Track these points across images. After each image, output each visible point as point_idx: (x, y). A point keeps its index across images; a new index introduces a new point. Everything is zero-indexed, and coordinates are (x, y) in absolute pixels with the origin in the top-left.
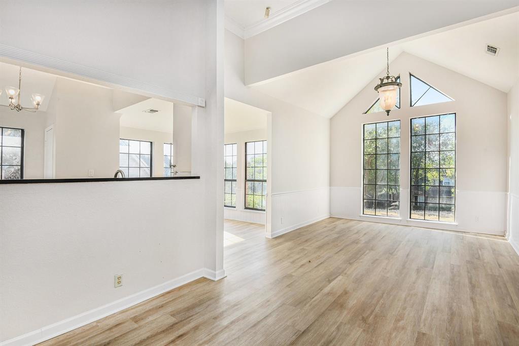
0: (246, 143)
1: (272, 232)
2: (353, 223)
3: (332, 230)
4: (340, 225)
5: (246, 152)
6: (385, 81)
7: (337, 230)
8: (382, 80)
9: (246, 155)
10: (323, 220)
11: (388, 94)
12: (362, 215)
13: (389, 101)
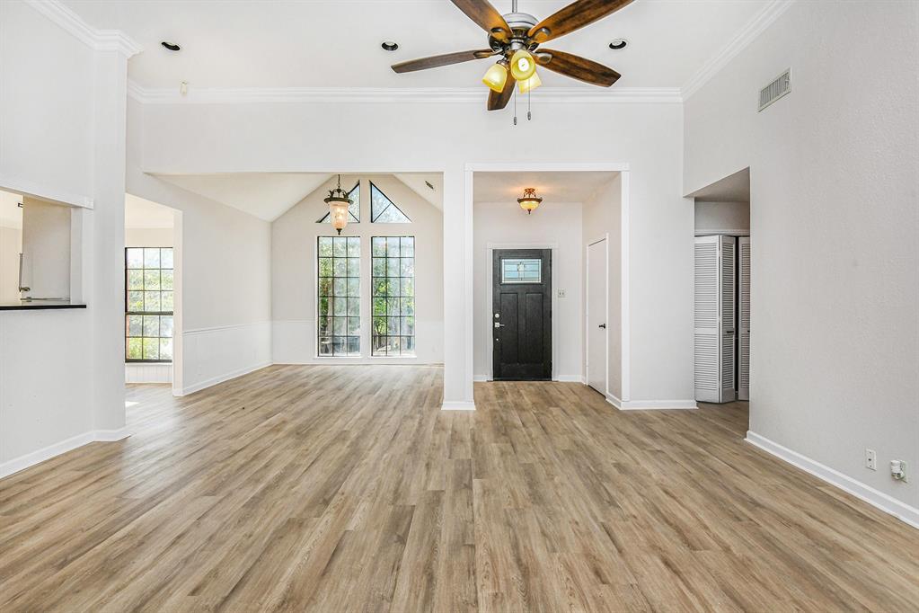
0: (126, 249)
1: (184, 387)
2: (302, 369)
3: (274, 378)
4: (286, 372)
5: (126, 264)
6: (336, 195)
7: (281, 377)
8: (332, 193)
9: (126, 269)
10: (262, 369)
11: (339, 210)
12: (316, 356)
13: (340, 217)
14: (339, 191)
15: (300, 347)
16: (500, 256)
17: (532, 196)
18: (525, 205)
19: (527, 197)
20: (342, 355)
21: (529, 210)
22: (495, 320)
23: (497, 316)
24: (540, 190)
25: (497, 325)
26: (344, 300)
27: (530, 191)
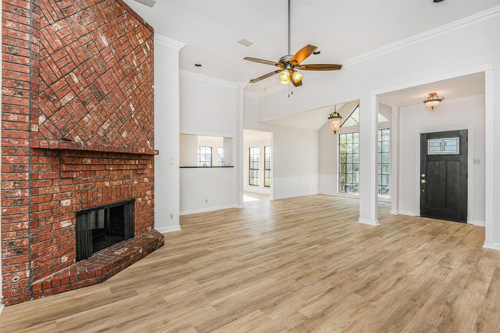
0: (265, 147)
6: (334, 115)
8: (331, 115)
9: (265, 154)
11: (334, 122)
12: (338, 192)
13: (336, 126)
14: (335, 113)
15: (331, 186)
16: (426, 137)
17: (435, 98)
18: (429, 104)
19: (431, 98)
20: (350, 194)
21: (433, 107)
22: (422, 178)
23: (423, 175)
24: (440, 93)
25: (423, 181)
26: (351, 165)
27: (432, 95)
